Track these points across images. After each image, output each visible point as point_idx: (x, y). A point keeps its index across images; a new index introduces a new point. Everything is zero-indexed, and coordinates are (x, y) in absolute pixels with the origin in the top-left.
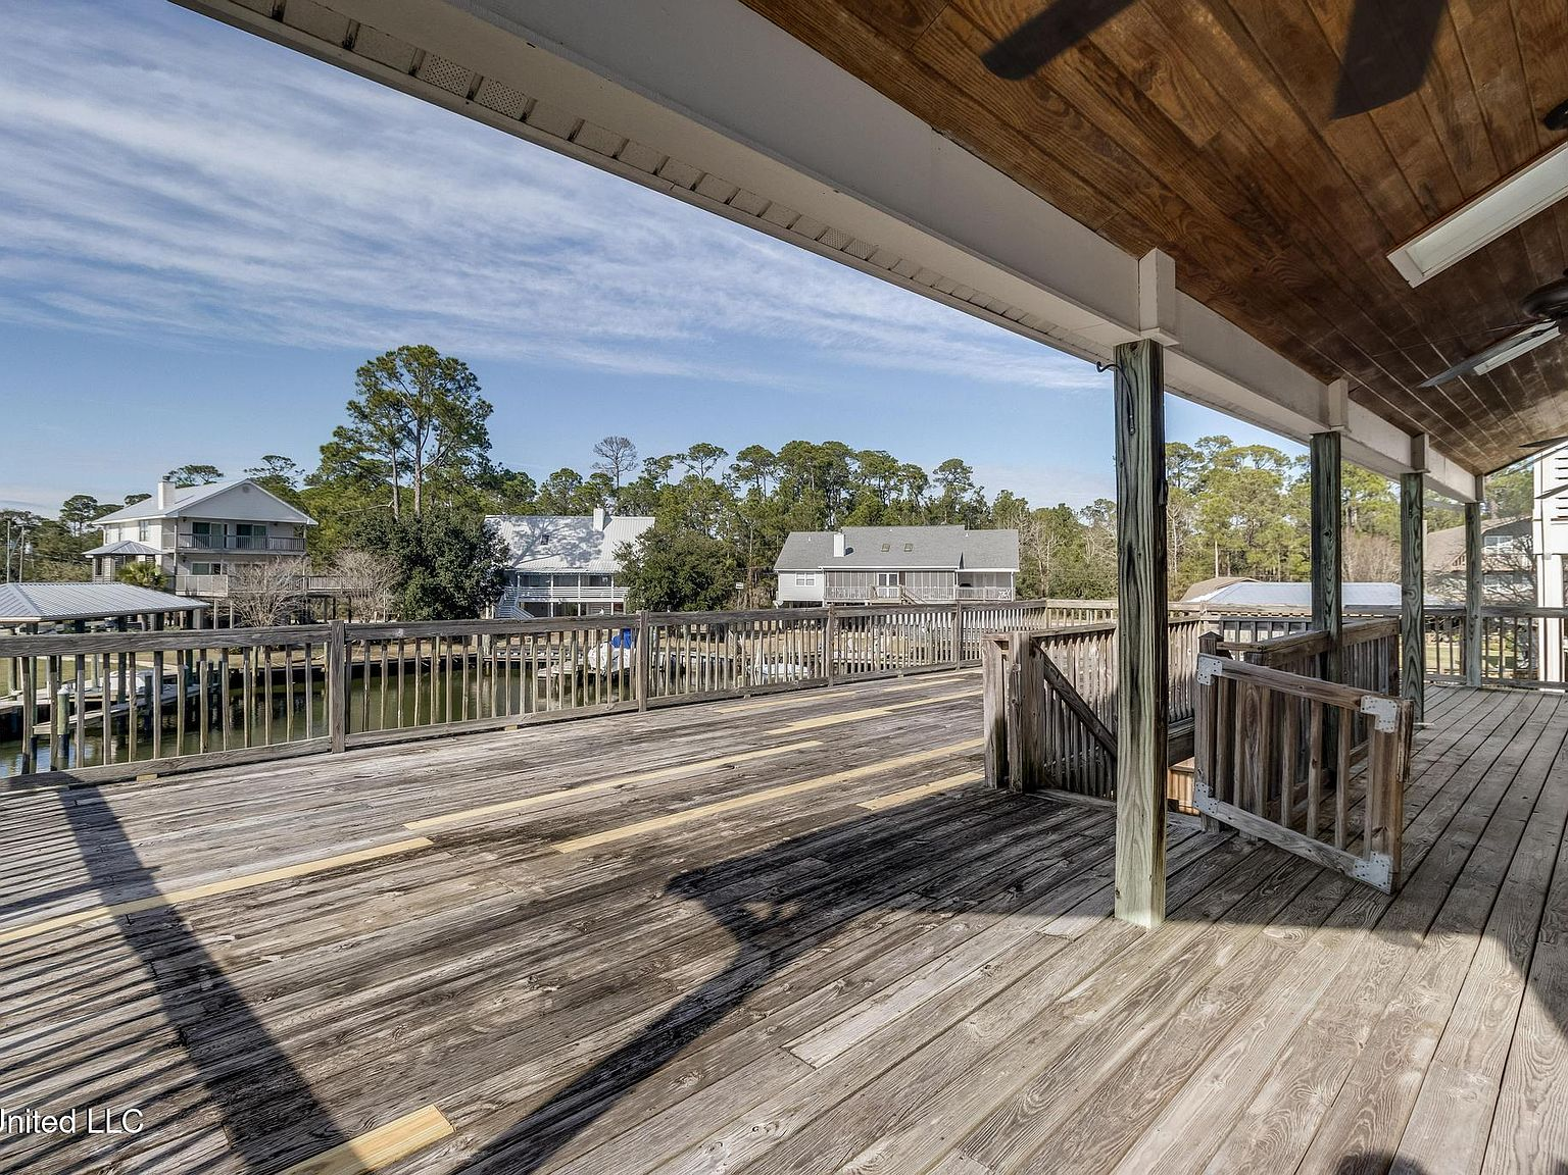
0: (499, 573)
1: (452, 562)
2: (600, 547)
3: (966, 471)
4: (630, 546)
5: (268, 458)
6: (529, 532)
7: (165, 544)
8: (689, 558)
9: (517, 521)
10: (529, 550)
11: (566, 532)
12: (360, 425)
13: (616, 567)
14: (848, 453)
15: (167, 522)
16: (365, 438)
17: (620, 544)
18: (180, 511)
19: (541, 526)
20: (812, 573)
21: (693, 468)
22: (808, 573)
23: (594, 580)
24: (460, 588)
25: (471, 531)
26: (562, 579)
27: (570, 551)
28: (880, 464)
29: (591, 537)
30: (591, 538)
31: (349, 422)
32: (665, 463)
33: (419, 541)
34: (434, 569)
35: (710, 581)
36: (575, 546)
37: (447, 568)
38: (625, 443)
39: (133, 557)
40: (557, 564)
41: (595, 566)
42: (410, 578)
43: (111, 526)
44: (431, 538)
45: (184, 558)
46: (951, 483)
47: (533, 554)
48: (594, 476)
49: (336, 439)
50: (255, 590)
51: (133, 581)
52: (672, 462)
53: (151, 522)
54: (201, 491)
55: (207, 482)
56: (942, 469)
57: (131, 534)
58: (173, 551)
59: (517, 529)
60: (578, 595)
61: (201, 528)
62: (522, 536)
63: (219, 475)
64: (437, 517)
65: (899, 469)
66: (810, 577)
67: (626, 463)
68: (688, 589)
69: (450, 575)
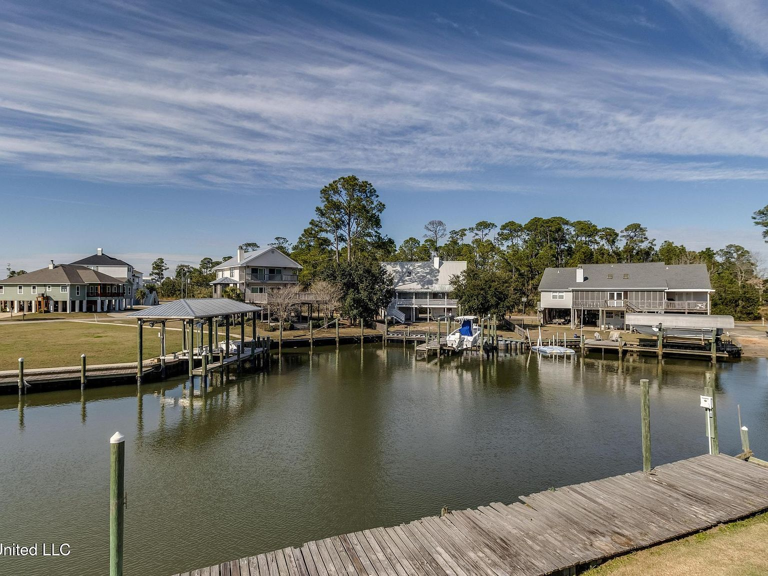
0: (388, 291)
1: (367, 286)
2: (437, 277)
3: (642, 230)
4: (458, 277)
5: (277, 239)
6: (400, 270)
7: (240, 279)
8: (493, 284)
9: (394, 265)
10: (401, 280)
11: (419, 270)
12: (321, 219)
13: (449, 288)
14: (567, 223)
15: (241, 268)
16: (323, 225)
17: (452, 276)
18: (247, 263)
19: (406, 267)
20: (563, 292)
21: (477, 234)
22: (559, 292)
23: (435, 295)
24: (371, 300)
25: (375, 270)
26: (419, 295)
27: (423, 280)
28: (588, 229)
29: (434, 272)
30: (432, 272)
31: (316, 218)
32: (463, 233)
33: (350, 275)
34: (358, 290)
35: (506, 297)
36: (424, 277)
37: (365, 289)
38: (440, 223)
39: (228, 284)
40: (415, 287)
41: (436, 288)
42: (347, 294)
43: (219, 270)
44: (357, 274)
45: (248, 285)
46: (632, 238)
47: (403, 282)
48: (426, 241)
49: (311, 226)
50: (279, 301)
51: (229, 297)
52: (465, 232)
53: (235, 268)
54: (252, 254)
55: (254, 250)
56: (626, 230)
57: (227, 274)
58: (244, 282)
59: (394, 269)
60: (428, 303)
61: (255, 271)
62: (397, 273)
63: (258, 247)
64: (359, 263)
65: (600, 231)
66: (561, 294)
67: (440, 234)
68: (493, 301)
69: (366, 293)
